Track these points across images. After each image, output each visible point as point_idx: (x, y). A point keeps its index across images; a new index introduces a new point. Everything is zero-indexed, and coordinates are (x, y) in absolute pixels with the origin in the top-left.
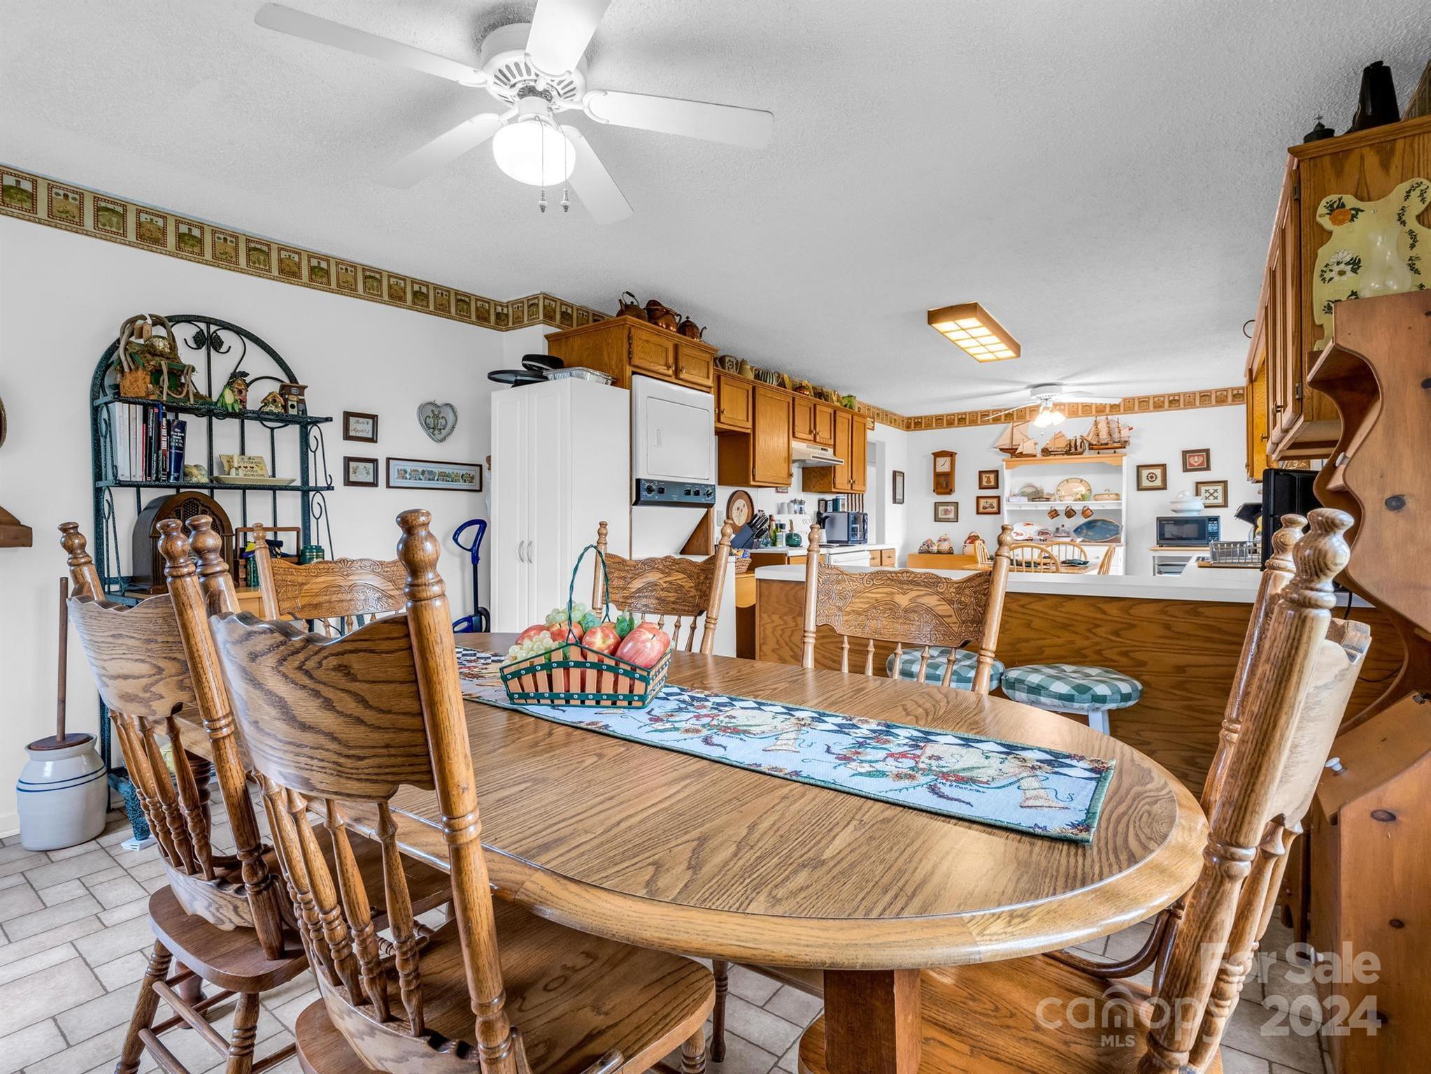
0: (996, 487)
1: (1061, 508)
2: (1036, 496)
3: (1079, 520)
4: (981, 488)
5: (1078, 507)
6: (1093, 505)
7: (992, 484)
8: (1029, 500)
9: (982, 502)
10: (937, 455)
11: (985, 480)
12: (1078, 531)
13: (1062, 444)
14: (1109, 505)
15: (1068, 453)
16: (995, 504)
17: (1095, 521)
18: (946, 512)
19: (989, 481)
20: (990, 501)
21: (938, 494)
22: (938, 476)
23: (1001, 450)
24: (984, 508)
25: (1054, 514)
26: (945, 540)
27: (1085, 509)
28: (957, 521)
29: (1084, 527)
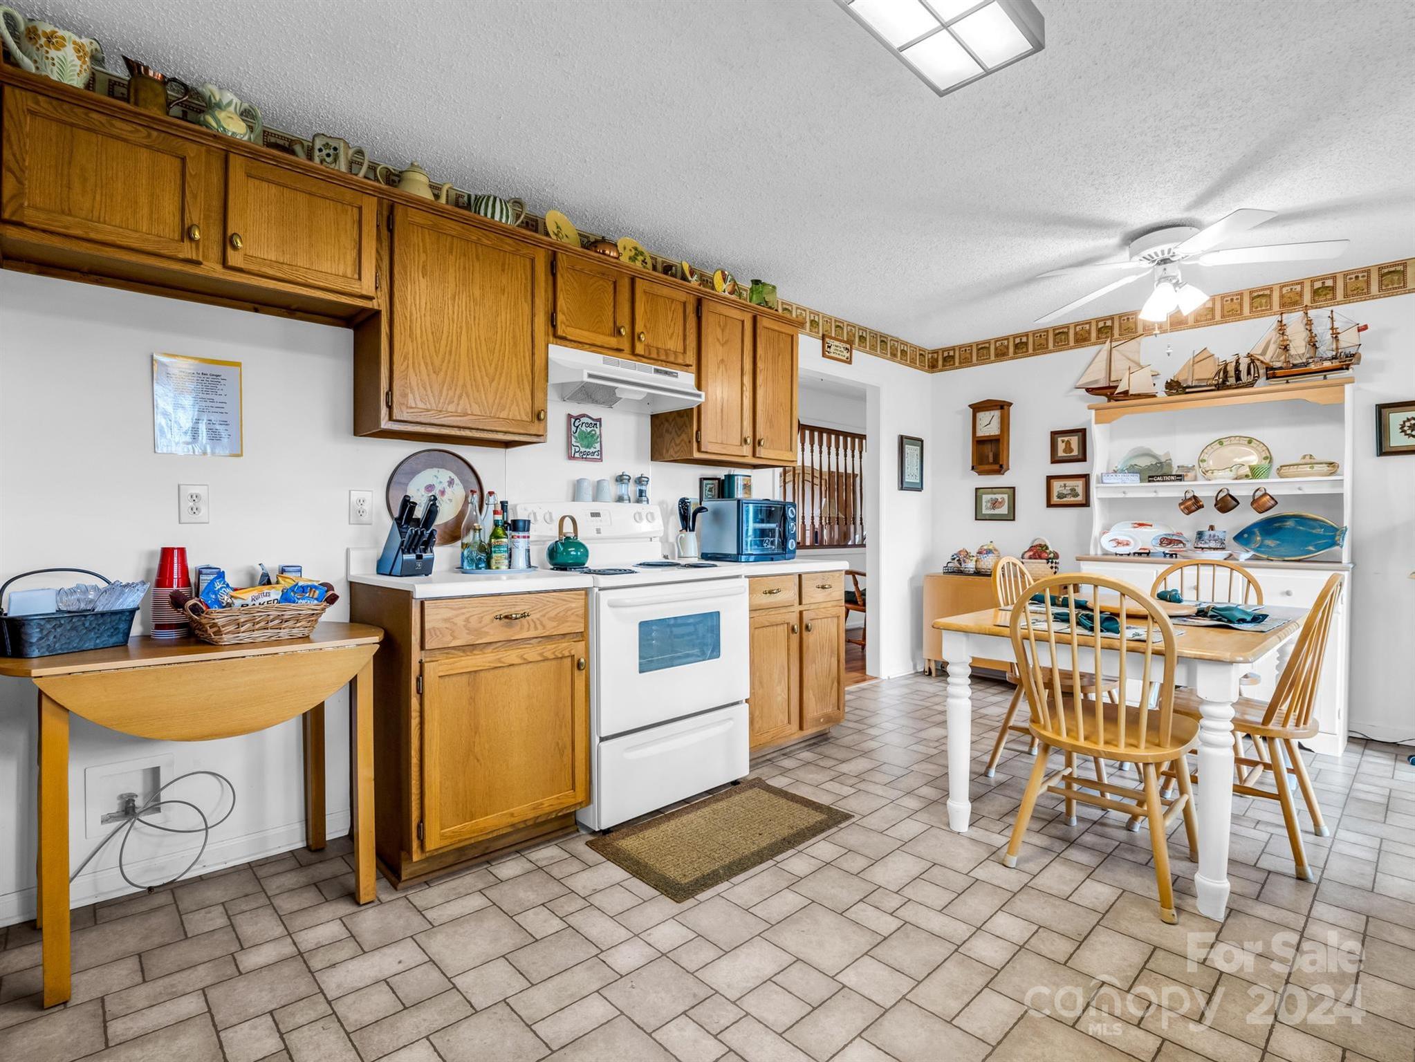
0: (1083, 458)
1: (1206, 492)
2: (1157, 472)
3: (1246, 517)
4: (1055, 460)
5: (1243, 490)
6: (1276, 486)
7: (1075, 453)
8: (1142, 480)
9: (1057, 486)
10: (977, 408)
11: (1061, 446)
12: (1243, 537)
13: (1207, 372)
14: (1314, 484)
15: (1222, 386)
16: (1080, 490)
17: (1282, 519)
18: (995, 504)
19: (1068, 448)
20: (1070, 483)
21: (980, 473)
22: (980, 443)
23: (1088, 390)
24: (1060, 496)
25: (1192, 505)
26: (989, 552)
27: (1259, 494)
28: (1014, 520)
29: (1256, 530)
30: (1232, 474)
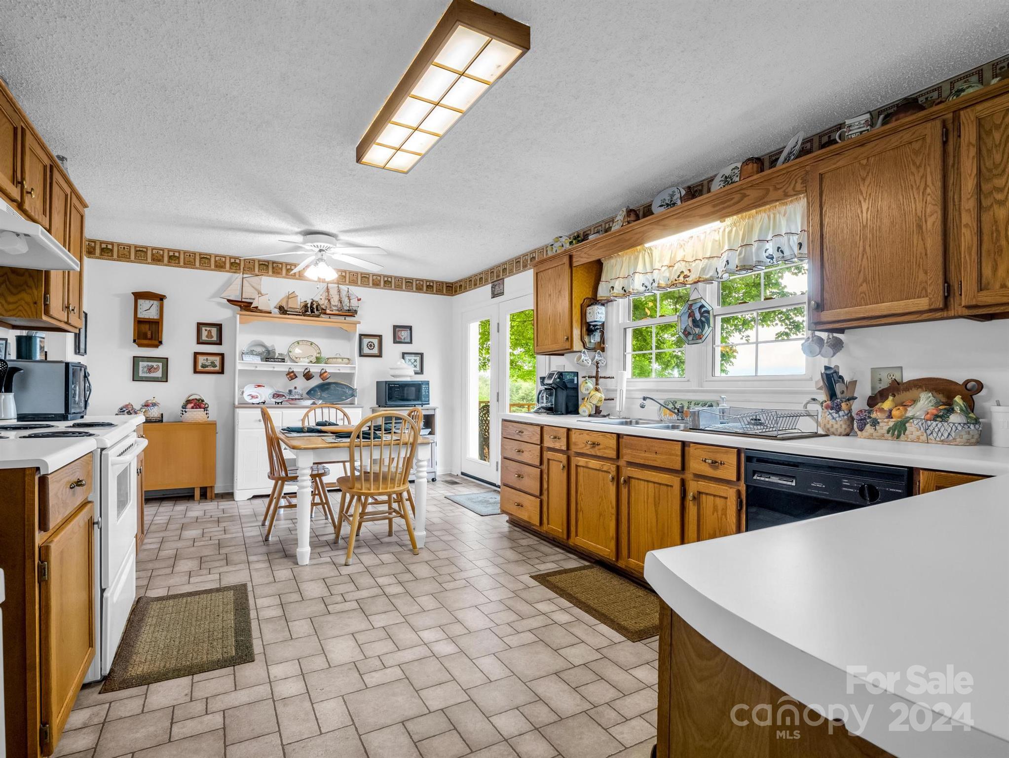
0: (219, 342)
1: (298, 369)
2: (269, 356)
3: (315, 382)
4: (199, 342)
5: (315, 369)
6: (330, 369)
7: (215, 339)
8: (262, 360)
9: (201, 360)
10: (139, 296)
11: (204, 334)
12: (311, 393)
13: (297, 304)
14: (344, 369)
15: (304, 314)
16: (218, 363)
17: (329, 384)
18: (150, 369)
19: (210, 335)
20: (211, 358)
21: (140, 345)
22: (139, 322)
23: (229, 301)
24: (204, 366)
25: (292, 376)
26: (154, 405)
27: (323, 371)
28: (167, 381)
29: (317, 389)
30: (308, 361)
